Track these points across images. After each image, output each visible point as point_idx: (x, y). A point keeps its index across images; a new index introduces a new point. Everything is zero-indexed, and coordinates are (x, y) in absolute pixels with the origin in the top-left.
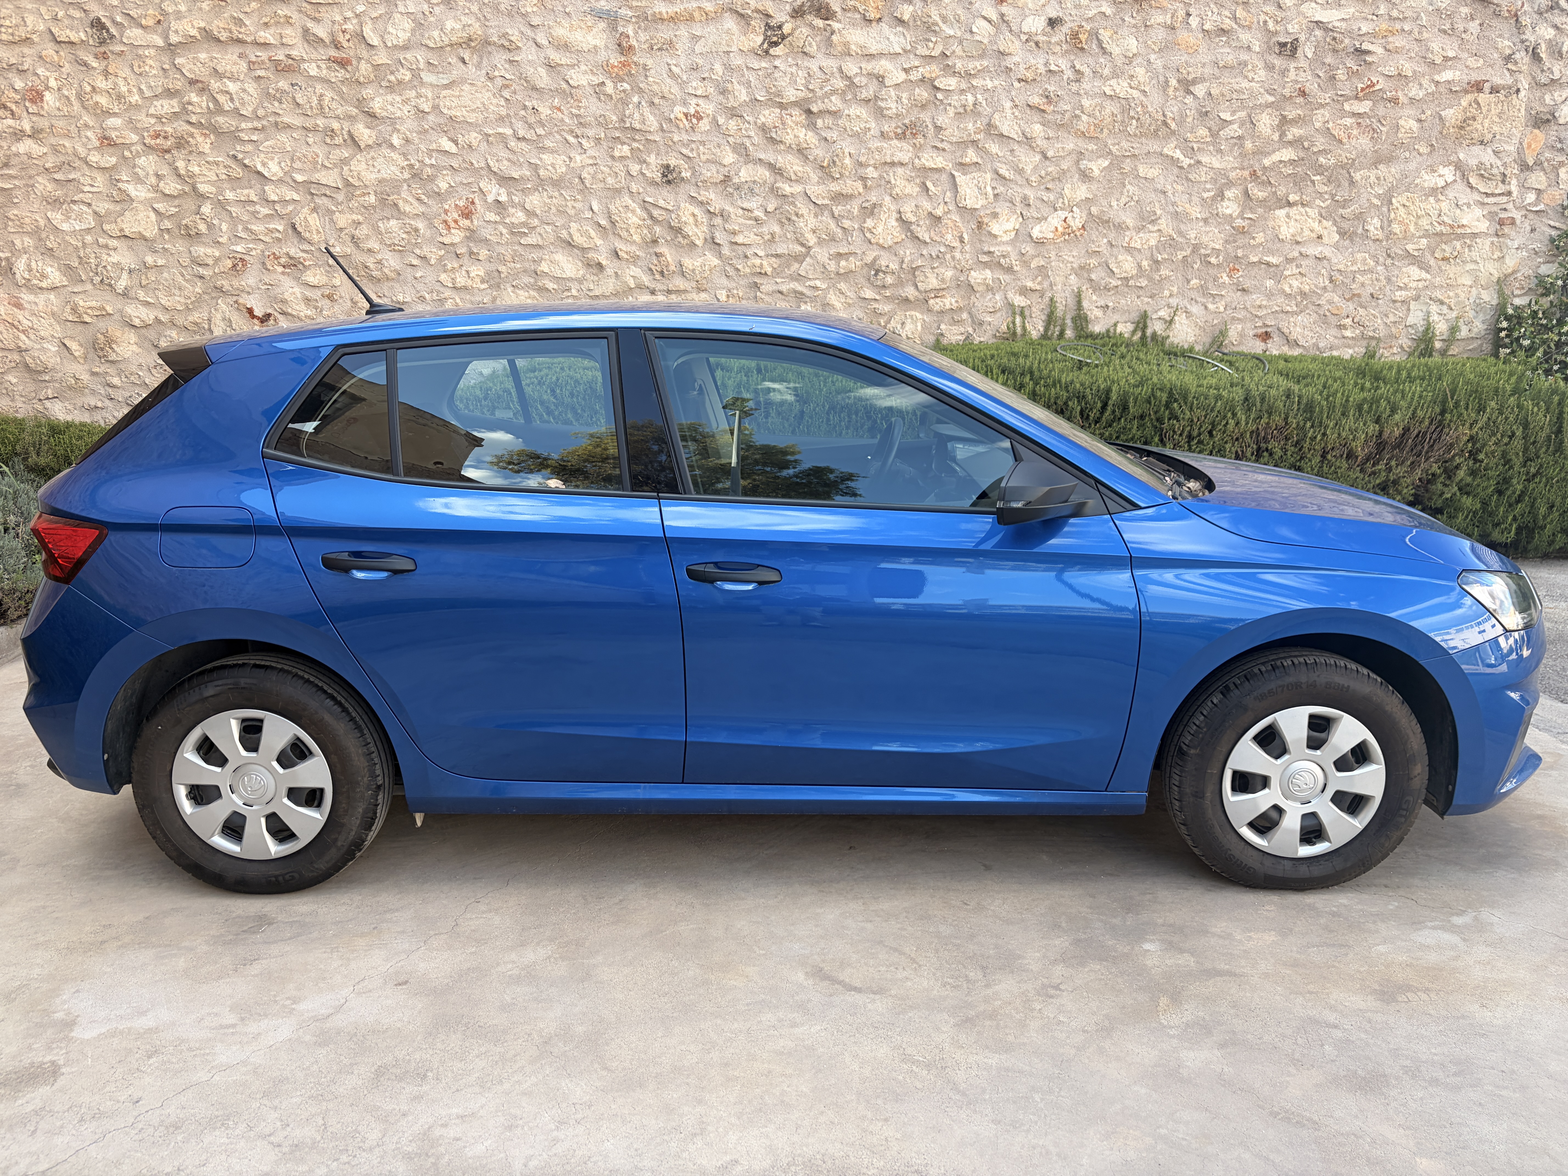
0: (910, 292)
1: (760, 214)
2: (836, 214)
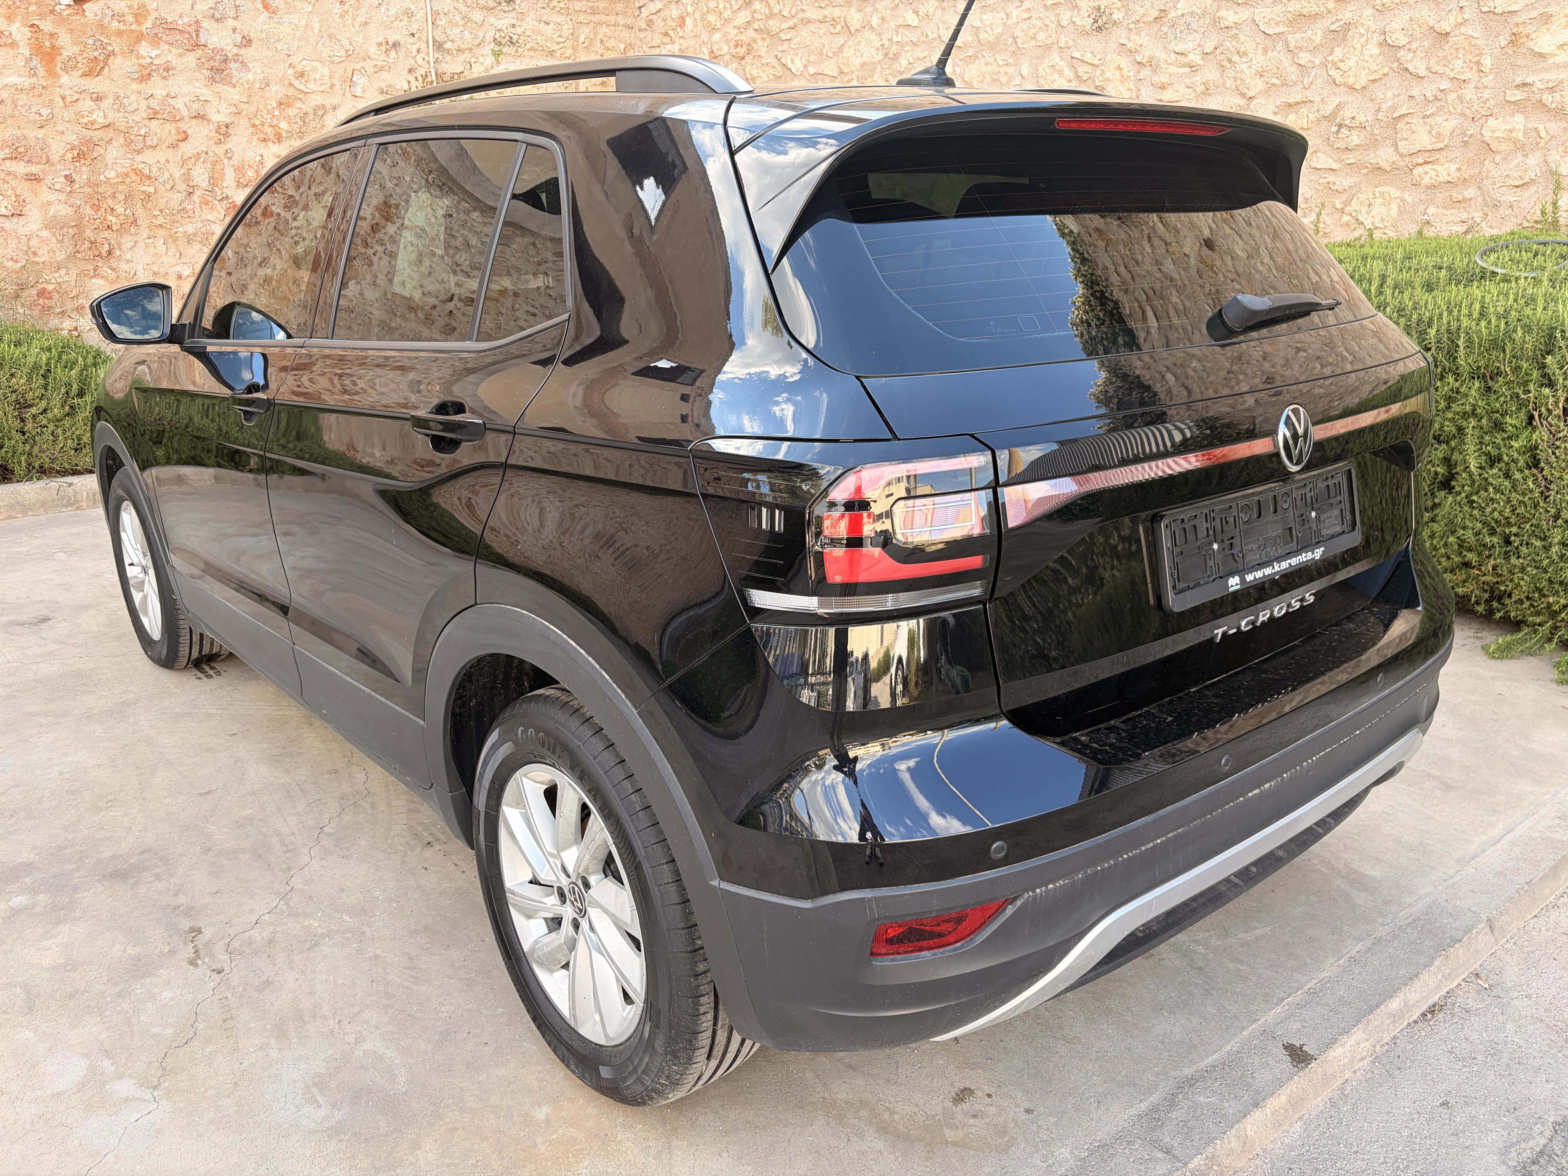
0: (1384, 156)
1: (1195, 57)
2: (1292, 45)
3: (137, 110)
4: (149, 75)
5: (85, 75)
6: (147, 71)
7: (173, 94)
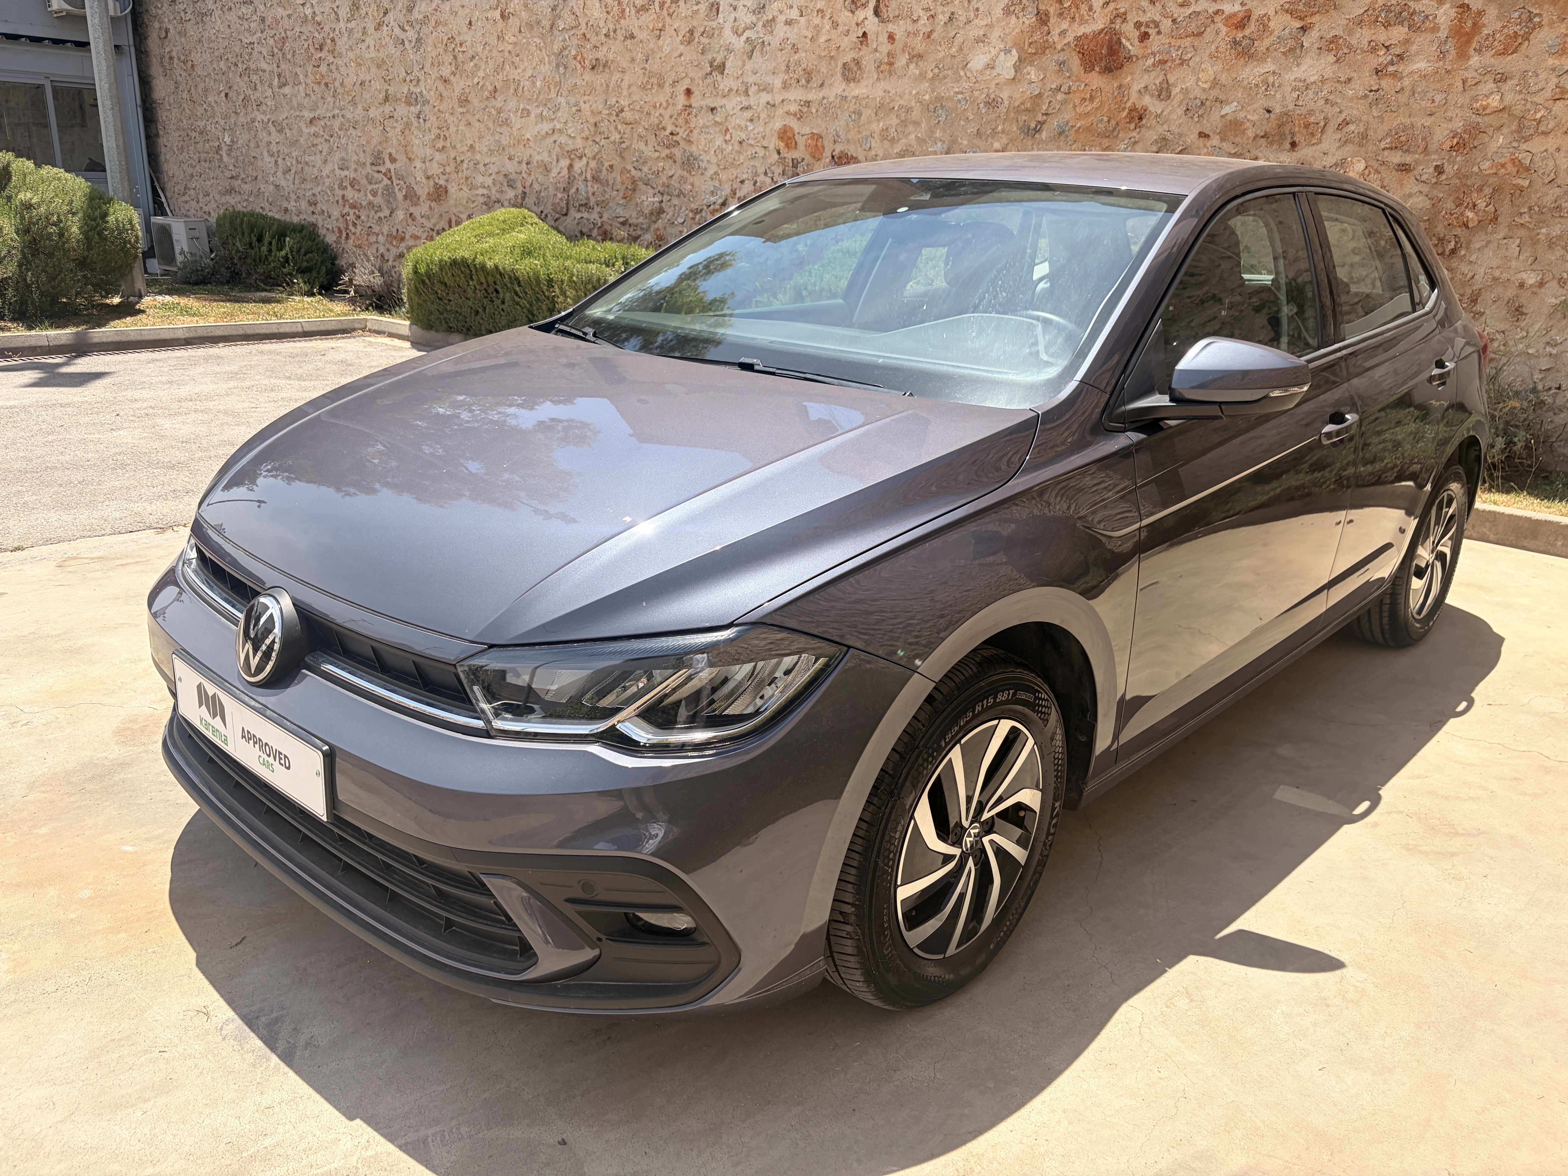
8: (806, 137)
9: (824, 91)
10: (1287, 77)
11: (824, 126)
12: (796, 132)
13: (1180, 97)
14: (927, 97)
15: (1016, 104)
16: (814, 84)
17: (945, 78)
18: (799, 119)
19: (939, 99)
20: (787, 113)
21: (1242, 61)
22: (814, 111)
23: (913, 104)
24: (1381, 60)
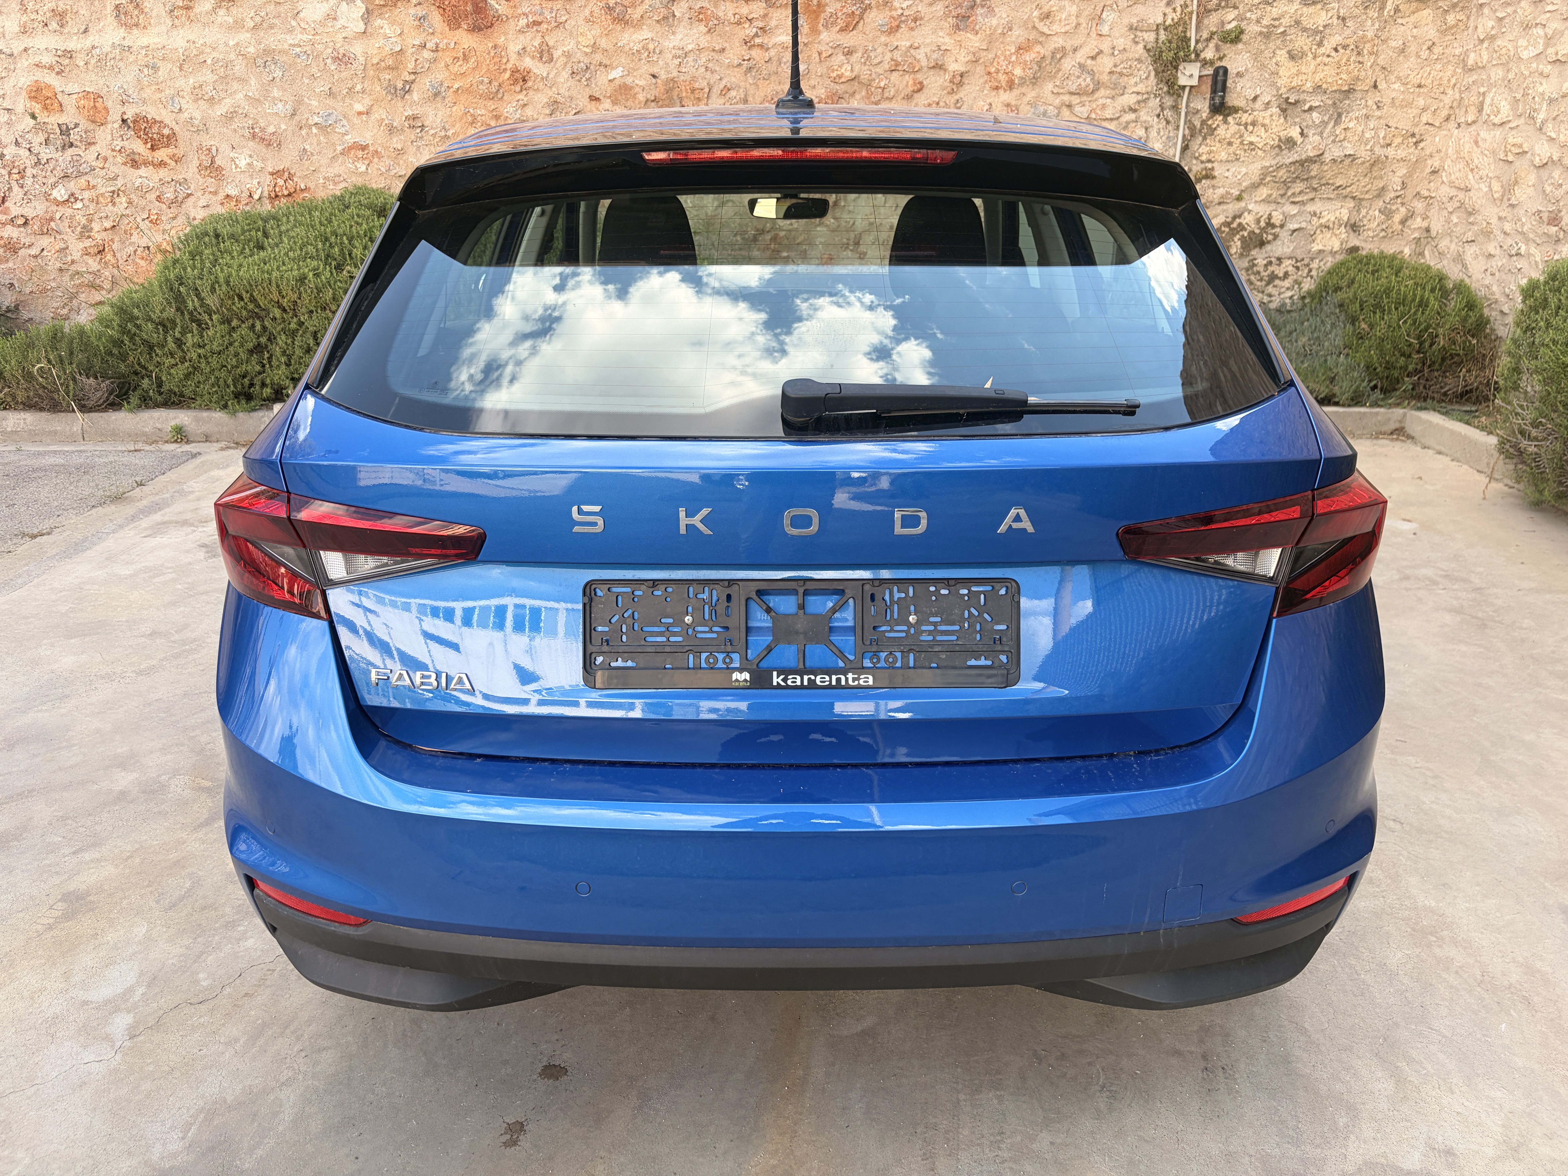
3: (881, 62)
4: (898, 26)
5: (842, 30)
6: (896, 23)
7: (916, 45)
8: (75, 96)
9: (92, 38)
10: (666, 44)
11: (101, 82)
12: (58, 89)
13: (562, 60)
14: (251, 50)
15: (375, 61)
16: (72, 27)
17: (272, 28)
18: (58, 73)
19: (267, 52)
20: (37, 65)
21: (619, 28)
22: (82, 64)
23: (232, 56)
24: (747, 32)
